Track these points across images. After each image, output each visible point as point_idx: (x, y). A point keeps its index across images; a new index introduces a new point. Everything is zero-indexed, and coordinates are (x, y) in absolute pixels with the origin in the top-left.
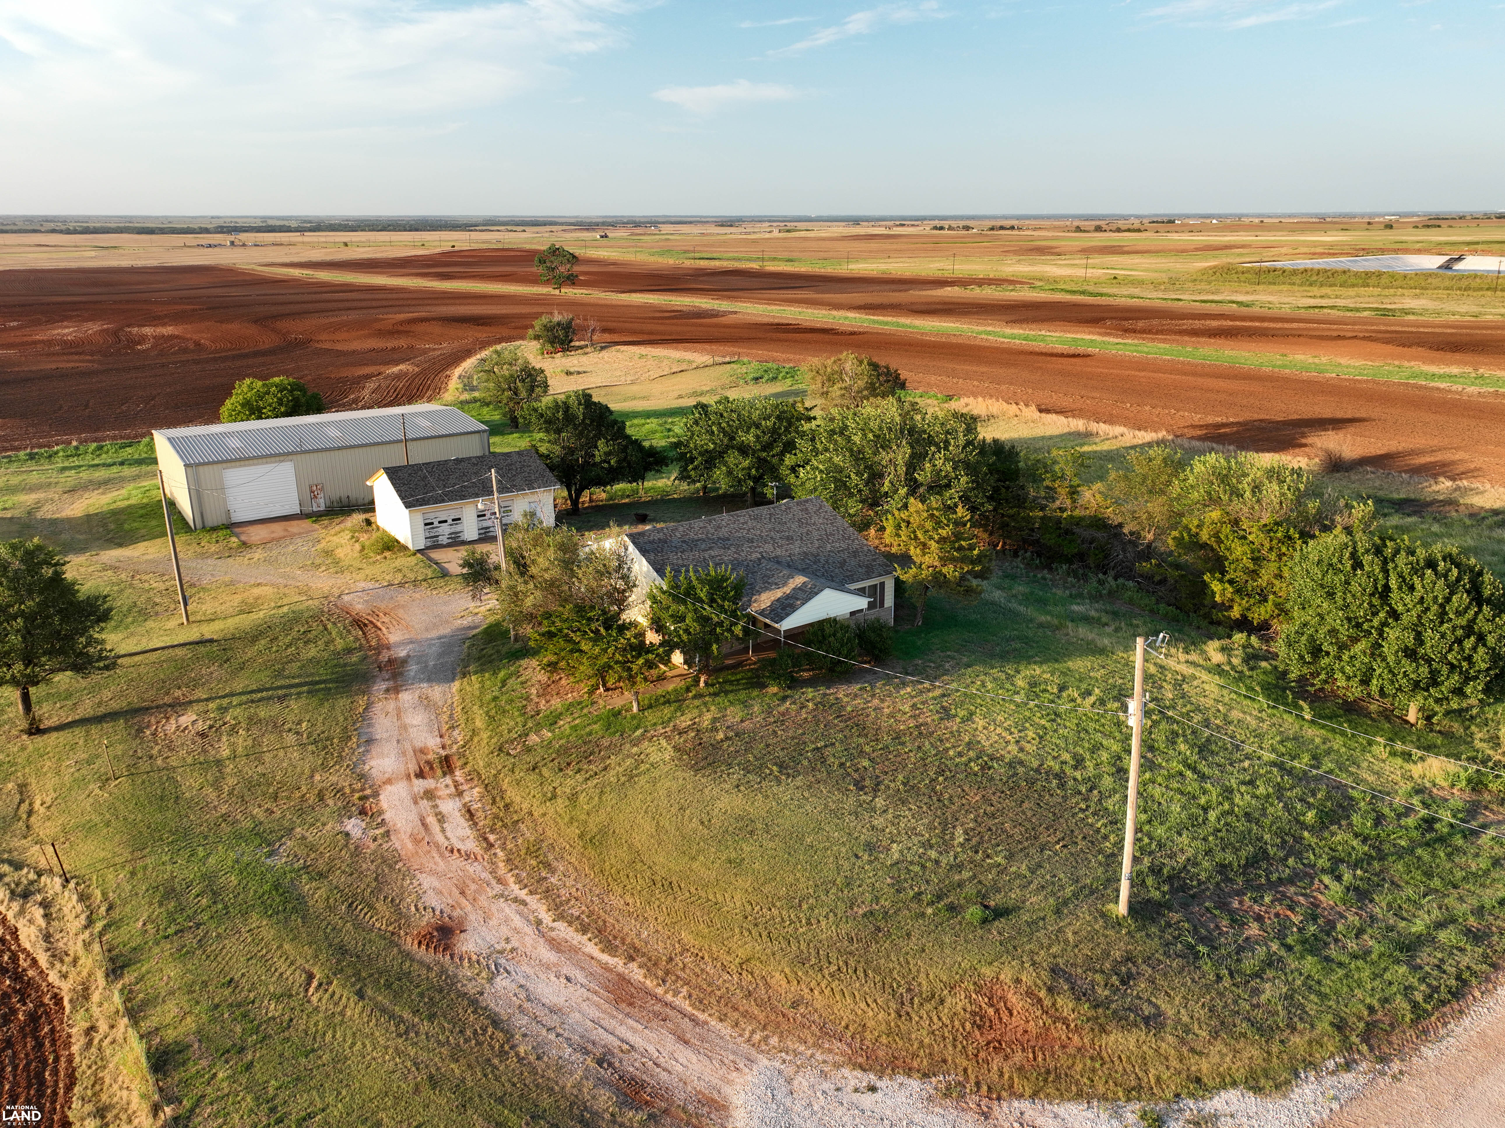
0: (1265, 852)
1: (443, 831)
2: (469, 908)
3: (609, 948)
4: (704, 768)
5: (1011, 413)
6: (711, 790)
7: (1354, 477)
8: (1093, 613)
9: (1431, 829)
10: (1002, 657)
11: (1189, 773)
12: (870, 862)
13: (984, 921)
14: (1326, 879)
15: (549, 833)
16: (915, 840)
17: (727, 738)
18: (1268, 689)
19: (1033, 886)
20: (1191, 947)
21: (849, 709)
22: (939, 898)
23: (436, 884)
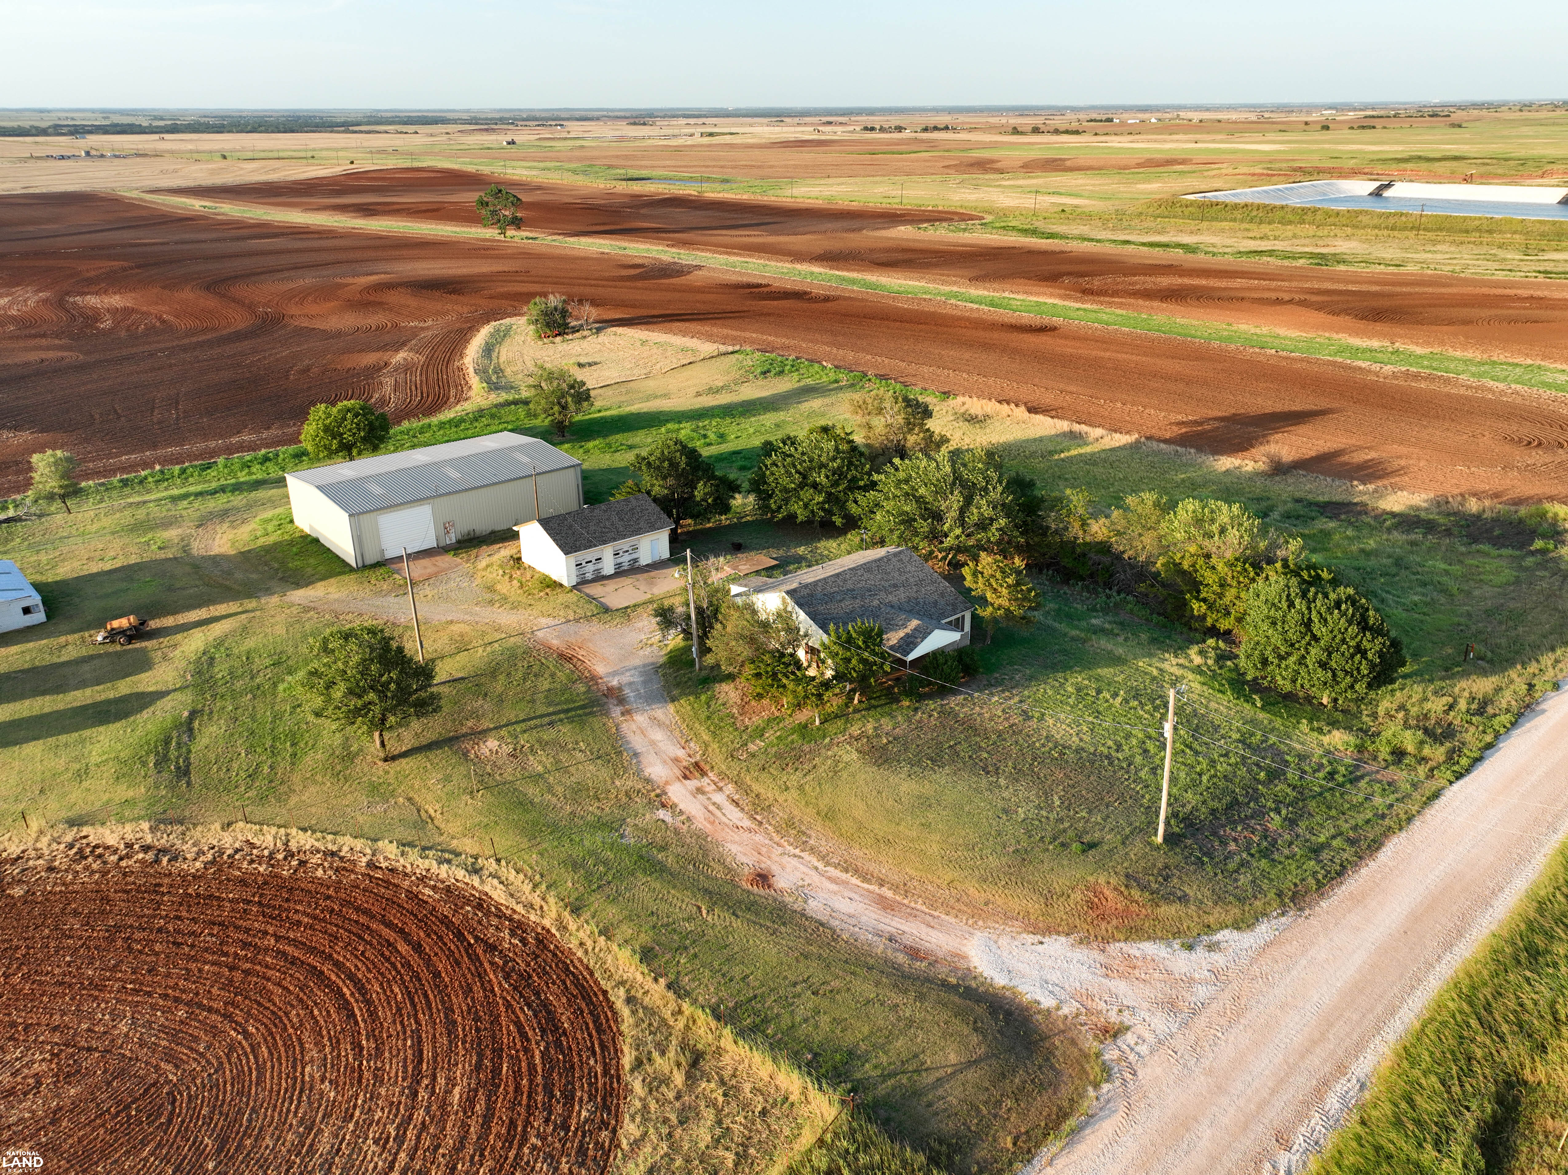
0: (1237, 799)
1: (724, 815)
2: (769, 862)
3: (865, 880)
4: (882, 764)
5: (1004, 414)
6: (893, 779)
7: (1290, 481)
8: (1107, 626)
9: (1333, 779)
10: (1053, 668)
11: (1188, 751)
12: (1008, 820)
13: (1084, 851)
14: (1272, 814)
15: (796, 812)
16: (1031, 805)
17: (890, 742)
18: (1232, 683)
19: (1106, 829)
20: (1199, 859)
21: (962, 716)
22: (1055, 839)
23: (739, 849)
